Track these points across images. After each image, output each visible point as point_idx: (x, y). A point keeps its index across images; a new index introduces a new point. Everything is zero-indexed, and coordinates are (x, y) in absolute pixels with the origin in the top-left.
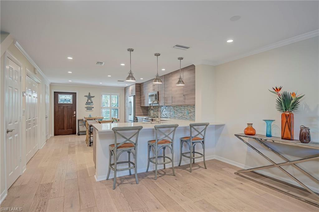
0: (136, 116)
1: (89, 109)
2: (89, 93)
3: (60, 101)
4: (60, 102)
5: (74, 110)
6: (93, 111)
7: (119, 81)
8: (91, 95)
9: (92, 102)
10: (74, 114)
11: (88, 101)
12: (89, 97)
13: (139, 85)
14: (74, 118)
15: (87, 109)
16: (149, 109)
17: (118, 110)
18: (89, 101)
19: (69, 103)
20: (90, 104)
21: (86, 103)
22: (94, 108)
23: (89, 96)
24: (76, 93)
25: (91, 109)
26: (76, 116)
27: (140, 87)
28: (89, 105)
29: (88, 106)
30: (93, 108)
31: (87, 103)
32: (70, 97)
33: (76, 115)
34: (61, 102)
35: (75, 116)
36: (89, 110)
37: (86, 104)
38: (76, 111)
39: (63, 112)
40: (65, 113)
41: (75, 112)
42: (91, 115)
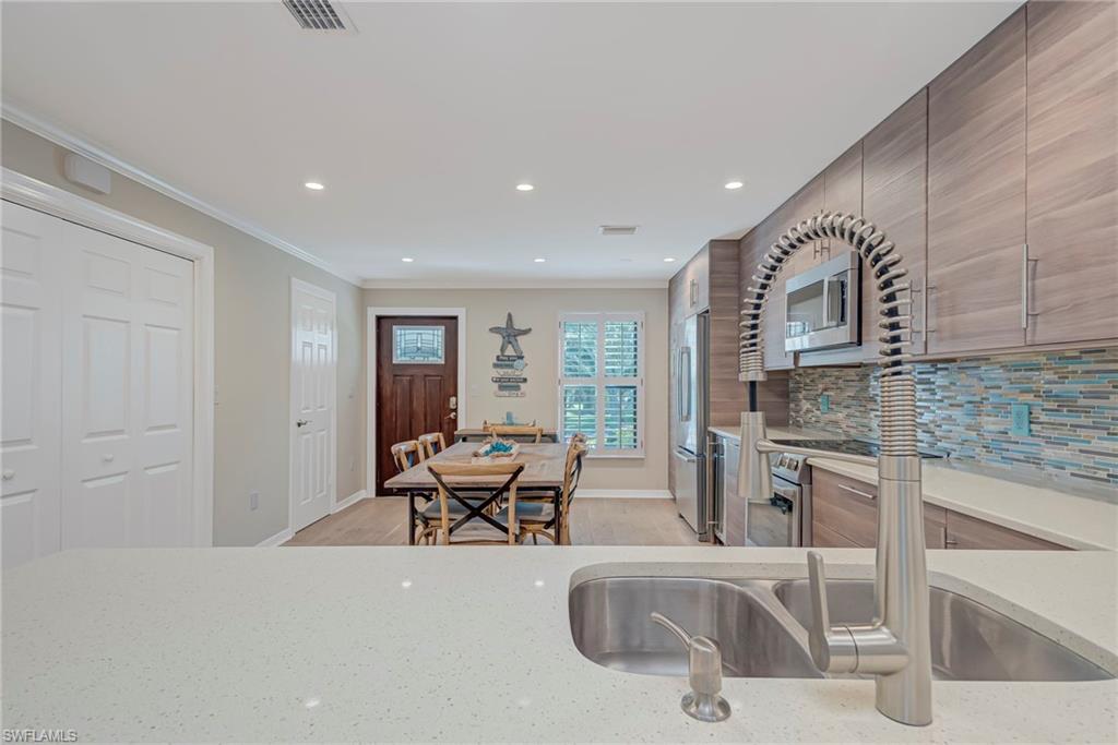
0: (711, 429)
1: (509, 385)
2: (510, 316)
3: (399, 352)
4: (398, 358)
5: (452, 391)
6: (523, 395)
7: (608, 229)
8: (519, 325)
9: (522, 358)
10: (452, 407)
11: (502, 350)
12: (510, 333)
13: (732, 251)
14: (449, 423)
15: (501, 388)
16: (798, 390)
17: (635, 392)
18: (510, 351)
19: (432, 360)
20: (511, 367)
21: (495, 361)
22: (529, 382)
23: (507, 328)
24: (455, 318)
25: (518, 388)
26: (456, 416)
27: (738, 258)
28: (510, 371)
29: (502, 372)
30: (525, 380)
31: (502, 361)
32: (434, 337)
33: (456, 410)
34: (403, 358)
35: (452, 415)
36: (506, 393)
37: (495, 366)
38: (456, 395)
39: (411, 401)
40: (418, 406)
41: (453, 399)
42: (514, 416)
